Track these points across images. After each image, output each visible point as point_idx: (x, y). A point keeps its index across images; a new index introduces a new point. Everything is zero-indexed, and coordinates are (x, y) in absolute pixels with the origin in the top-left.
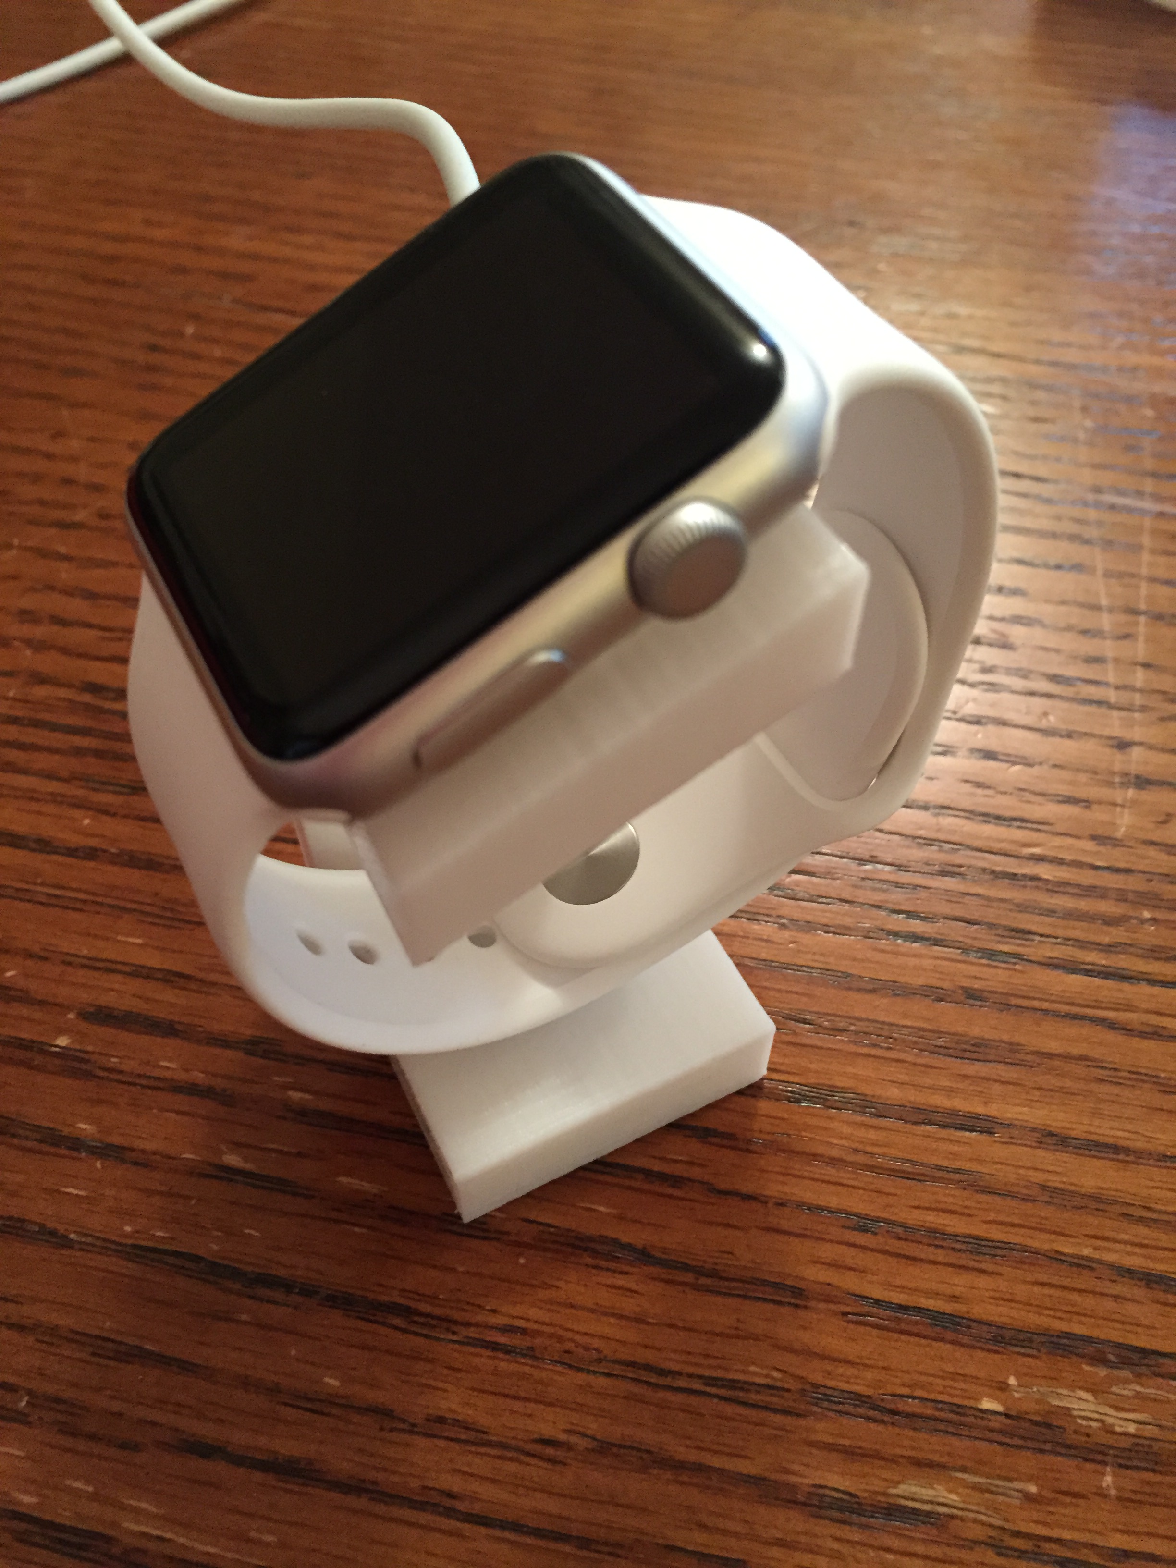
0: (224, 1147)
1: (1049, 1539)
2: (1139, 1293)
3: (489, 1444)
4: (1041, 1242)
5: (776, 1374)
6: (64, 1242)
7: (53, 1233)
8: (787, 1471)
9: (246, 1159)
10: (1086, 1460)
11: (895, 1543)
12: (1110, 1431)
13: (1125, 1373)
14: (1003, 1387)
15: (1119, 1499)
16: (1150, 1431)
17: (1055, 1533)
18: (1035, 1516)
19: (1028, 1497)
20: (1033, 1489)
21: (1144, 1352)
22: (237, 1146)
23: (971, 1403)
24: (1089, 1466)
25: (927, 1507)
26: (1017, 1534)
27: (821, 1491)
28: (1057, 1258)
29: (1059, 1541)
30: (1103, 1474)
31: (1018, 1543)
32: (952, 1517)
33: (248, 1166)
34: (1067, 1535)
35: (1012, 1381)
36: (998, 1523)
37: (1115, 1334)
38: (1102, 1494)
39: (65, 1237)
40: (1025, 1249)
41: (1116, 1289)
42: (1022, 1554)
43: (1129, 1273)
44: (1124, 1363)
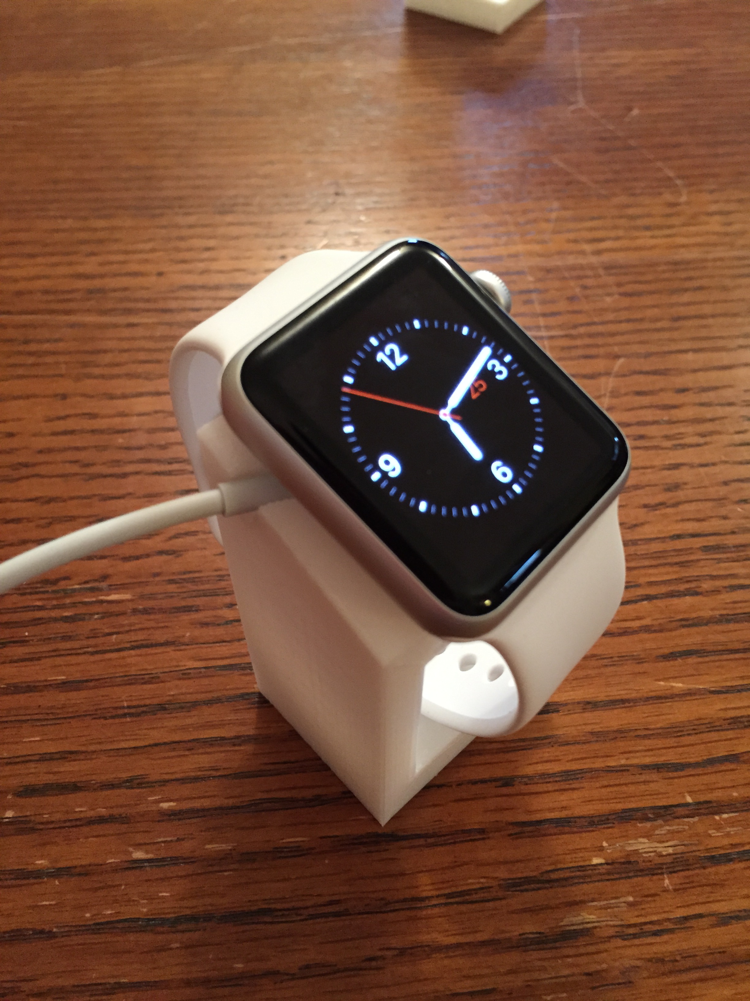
0: (131, 849)
1: (645, 923)
2: (655, 776)
3: (339, 971)
4: (599, 764)
5: (482, 880)
6: (51, 935)
7: (42, 932)
8: (503, 932)
9: (147, 852)
10: (653, 875)
11: (571, 951)
12: (661, 856)
13: (660, 822)
14: (601, 849)
15: (675, 890)
16: (680, 849)
17: (648, 919)
18: (636, 913)
19: (630, 904)
20: (631, 899)
21: (665, 807)
22: (138, 846)
23: (587, 863)
24: (655, 877)
25: (581, 927)
26: (630, 926)
27: (524, 936)
28: (609, 770)
29: (651, 923)
30: (663, 879)
31: (631, 931)
32: (595, 927)
33: (150, 856)
34: (655, 918)
35: (605, 844)
36: (619, 923)
37: (648, 802)
38: (666, 890)
39: (50, 932)
40: (591, 770)
41: (643, 778)
42: (635, 936)
43: (645, 767)
44: (658, 816)
